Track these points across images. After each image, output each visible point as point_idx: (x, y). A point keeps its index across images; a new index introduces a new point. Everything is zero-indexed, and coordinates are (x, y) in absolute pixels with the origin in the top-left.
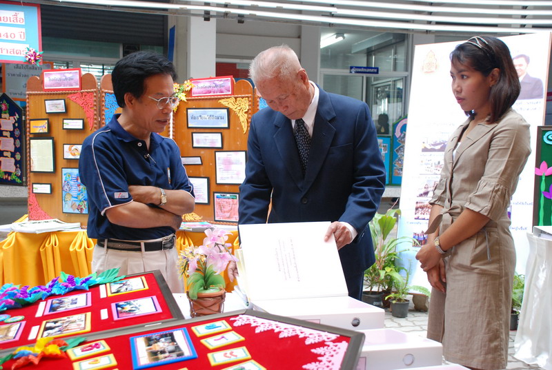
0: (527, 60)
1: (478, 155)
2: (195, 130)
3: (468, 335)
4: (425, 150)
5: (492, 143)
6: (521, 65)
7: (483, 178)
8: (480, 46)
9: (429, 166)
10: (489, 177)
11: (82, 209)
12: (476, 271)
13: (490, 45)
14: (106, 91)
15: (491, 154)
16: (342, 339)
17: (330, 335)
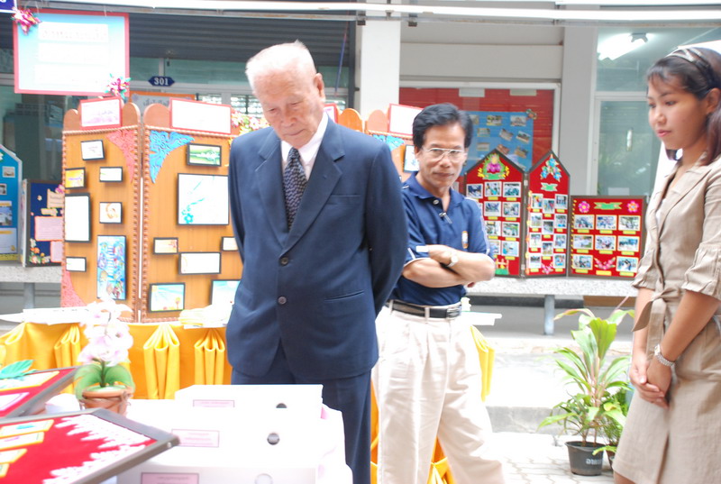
1: (689, 214)
3: (705, 470)
5: (708, 194)
7: (701, 245)
8: (691, 58)
10: (709, 243)
11: (118, 293)
12: (711, 378)
13: (705, 58)
14: (152, 127)
15: (708, 210)
16: (146, 443)
17: (143, 439)
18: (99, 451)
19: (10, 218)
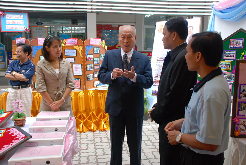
0: (193, 28)
2: (67, 57)
4: (158, 60)
6: (190, 30)
9: (159, 66)
14: (33, 45)
16: (25, 137)
17: (24, 136)
18: (14, 140)
19: (3, 60)
